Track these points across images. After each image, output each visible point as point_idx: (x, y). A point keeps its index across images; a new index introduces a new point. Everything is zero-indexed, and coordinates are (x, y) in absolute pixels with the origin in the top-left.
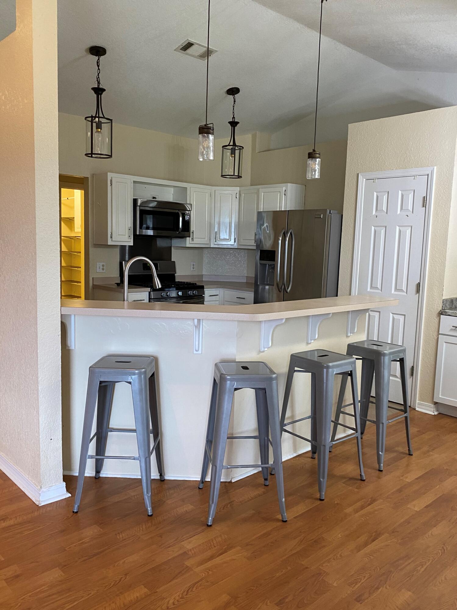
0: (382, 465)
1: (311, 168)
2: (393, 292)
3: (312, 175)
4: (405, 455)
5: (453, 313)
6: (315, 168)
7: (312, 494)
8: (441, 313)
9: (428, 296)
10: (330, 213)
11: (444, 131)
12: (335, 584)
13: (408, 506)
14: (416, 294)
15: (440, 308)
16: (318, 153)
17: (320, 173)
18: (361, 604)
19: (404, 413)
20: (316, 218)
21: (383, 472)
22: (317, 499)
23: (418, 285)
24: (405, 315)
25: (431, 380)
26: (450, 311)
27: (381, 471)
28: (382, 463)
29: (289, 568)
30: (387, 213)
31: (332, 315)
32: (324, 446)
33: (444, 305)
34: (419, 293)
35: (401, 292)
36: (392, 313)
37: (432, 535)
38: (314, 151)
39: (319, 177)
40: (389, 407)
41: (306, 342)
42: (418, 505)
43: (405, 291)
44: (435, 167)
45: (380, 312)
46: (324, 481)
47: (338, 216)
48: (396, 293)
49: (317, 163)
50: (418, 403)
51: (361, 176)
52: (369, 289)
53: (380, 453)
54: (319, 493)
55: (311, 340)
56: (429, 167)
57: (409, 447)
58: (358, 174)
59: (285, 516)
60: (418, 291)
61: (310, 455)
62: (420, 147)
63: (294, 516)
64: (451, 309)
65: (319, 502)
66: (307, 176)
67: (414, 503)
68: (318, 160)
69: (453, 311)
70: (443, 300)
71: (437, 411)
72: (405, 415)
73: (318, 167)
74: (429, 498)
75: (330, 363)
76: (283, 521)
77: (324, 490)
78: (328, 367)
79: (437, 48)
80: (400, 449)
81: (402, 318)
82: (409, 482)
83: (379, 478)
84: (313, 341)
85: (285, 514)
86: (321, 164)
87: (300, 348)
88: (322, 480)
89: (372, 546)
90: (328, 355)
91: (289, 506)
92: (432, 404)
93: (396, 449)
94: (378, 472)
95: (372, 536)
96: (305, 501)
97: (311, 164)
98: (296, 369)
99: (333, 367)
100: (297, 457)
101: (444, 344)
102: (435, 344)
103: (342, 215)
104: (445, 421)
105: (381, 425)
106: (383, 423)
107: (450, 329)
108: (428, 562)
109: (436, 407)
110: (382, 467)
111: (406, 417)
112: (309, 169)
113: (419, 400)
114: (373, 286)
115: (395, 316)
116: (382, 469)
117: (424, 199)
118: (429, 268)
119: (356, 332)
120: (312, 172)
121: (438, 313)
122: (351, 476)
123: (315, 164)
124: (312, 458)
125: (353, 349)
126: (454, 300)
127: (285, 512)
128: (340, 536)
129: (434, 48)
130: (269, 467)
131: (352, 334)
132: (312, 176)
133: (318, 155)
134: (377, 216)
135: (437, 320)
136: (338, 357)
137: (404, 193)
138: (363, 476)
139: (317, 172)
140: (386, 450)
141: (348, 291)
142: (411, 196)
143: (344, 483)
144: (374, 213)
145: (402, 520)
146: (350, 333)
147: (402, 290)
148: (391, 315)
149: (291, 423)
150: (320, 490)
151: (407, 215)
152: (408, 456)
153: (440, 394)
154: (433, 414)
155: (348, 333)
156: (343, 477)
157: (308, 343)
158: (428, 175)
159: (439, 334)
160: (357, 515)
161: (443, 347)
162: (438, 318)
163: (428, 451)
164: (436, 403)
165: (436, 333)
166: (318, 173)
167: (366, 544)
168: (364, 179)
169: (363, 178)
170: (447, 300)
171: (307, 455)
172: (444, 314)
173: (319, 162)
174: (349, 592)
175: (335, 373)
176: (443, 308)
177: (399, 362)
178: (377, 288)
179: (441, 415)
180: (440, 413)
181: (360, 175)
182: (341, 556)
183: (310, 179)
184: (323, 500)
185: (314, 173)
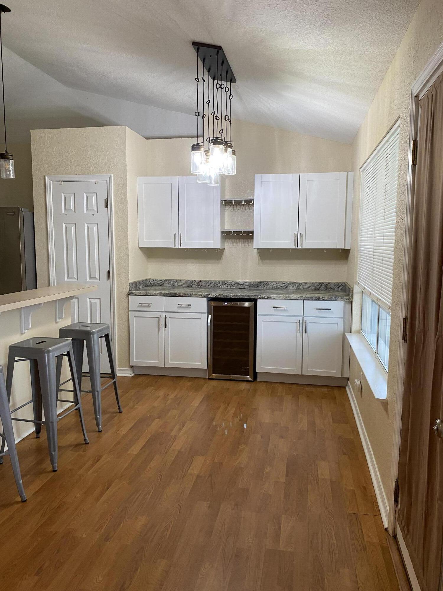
0: (101, 426)
1: (5, 168)
2: (88, 280)
3: (6, 174)
4: (117, 414)
5: (139, 293)
6: (9, 168)
7: (45, 469)
8: (129, 294)
9: (117, 281)
10: (22, 211)
11: (116, 146)
12: (84, 536)
13: (129, 452)
14: (108, 280)
15: (128, 290)
16: (10, 154)
17: (15, 174)
18: (109, 541)
19: (112, 379)
20: (8, 215)
21: (103, 432)
22: (51, 472)
23: (109, 273)
24: (100, 299)
25: (127, 348)
26: (136, 292)
27: (101, 431)
28: (101, 425)
29: (39, 539)
30: (75, 212)
31: (44, 304)
32: (52, 422)
33: (131, 287)
34: (110, 279)
35: (95, 279)
36: (89, 298)
37: (150, 468)
38: (6, 152)
39: (14, 178)
40: (101, 377)
41: (20, 332)
42: (135, 450)
43: (98, 279)
44: (112, 175)
45: (78, 298)
46: (55, 454)
47: (29, 214)
48: (90, 281)
49: (11, 164)
50: (118, 369)
51: (48, 178)
52: (66, 279)
53: (98, 416)
54: (52, 466)
55: (25, 330)
56: (107, 175)
57: (119, 406)
58: (45, 177)
59: (24, 496)
60: (109, 277)
61: (35, 435)
62: (97, 157)
63: (32, 494)
64: (136, 290)
65: (53, 474)
66: (1, 175)
67: (132, 448)
68: (11, 161)
69: (138, 292)
70: (130, 283)
71: (134, 373)
72: (114, 380)
73: (12, 168)
74: (142, 442)
75: (50, 347)
76: (23, 502)
77: (56, 461)
78: (48, 352)
79: (104, 76)
80: (111, 410)
81: (98, 301)
82: (124, 433)
83: (99, 437)
84: (26, 331)
85: (24, 494)
86: (14, 165)
87: (16, 339)
88: (53, 453)
89: (108, 493)
90: (46, 341)
91: (26, 485)
92: (129, 368)
93: (108, 410)
94: (97, 433)
95: (106, 485)
96: (39, 477)
97: (4, 164)
98: (16, 359)
99: (53, 350)
100: (22, 441)
101: (134, 318)
102: (126, 318)
103: (33, 213)
104: (140, 379)
105: (96, 393)
106: (98, 391)
107: (137, 306)
108: (152, 489)
109: (132, 370)
110: (101, 428)
111: (115, 382)
112: (3, 169)
113: (119, 367)
114: (69, 276)
115: (92, 301)
116: (101, 430)
117: (106, 201)
118: (116, 258)
119: (64, 317)
120: (6, 172)
121: (127, 294)
122: (76, 443)
123: (8, 165)
124: (37, 438)
125: (64, 333)
126: (137, 283)
127: (24, 492)
128: (79, 495)
129: (101, 75)
130: (4, 455)
131: (60, 320)
132: (7, 176)
133: (10, 157)
134: (66, 214)
135: (127, 300)
136: (54, 341)
137: (88, 195)
138: (87, 440)
139: (11, 173)
140: (102, 413)
141: (47, 282)
142: (94, 198)
143: (71, 451)
144: (63, 212)
145: (126, 465)
146: (59, 319)
147: (95, 278)
148: (88, 299)
149: (14, 411)
150: (52, 463)
151: (93, 214)
152: (118, 414)
153: (135, 359)
154: (131, 376)
155: (57, 320)
156: (70, 446)
157: (22, 334)
158: (107, 181)
159: (129, 311)
160: (89, 473)
161: (134, 321)
162: (127, 298)
163: (134, 406)
164: (132, 367)
165: (127, 311)
166: (13, 173)
167: (102, 494)
168: (51, 182)
169: (50, 179)
170: (132, 283)
171: (32, 436)
172: (132, 294)
173: (12, 163)
174: (97, 537)
175: (55, 356)
176: (131, 290)
177: (104, 338)
178: (73, 278)
179: (137, 375)
180: (136, 374)
181: (46, 177)
182: (84, 511)
183: (4, 178)
184: (56, 471)
185: (8, 173)
